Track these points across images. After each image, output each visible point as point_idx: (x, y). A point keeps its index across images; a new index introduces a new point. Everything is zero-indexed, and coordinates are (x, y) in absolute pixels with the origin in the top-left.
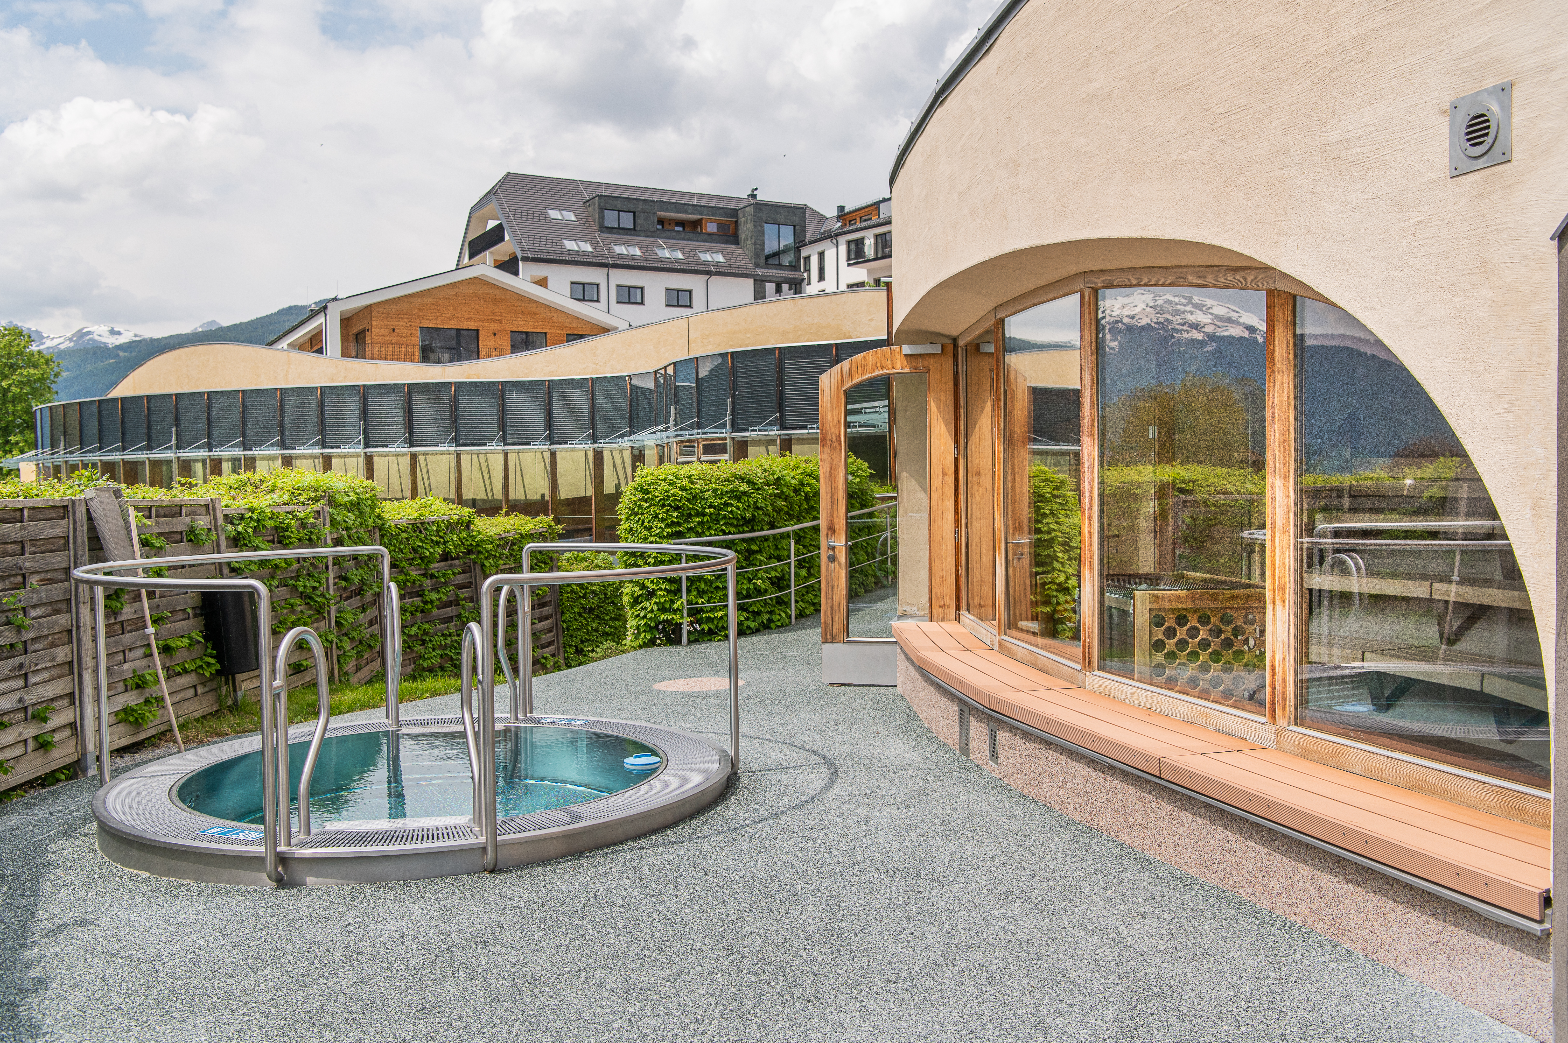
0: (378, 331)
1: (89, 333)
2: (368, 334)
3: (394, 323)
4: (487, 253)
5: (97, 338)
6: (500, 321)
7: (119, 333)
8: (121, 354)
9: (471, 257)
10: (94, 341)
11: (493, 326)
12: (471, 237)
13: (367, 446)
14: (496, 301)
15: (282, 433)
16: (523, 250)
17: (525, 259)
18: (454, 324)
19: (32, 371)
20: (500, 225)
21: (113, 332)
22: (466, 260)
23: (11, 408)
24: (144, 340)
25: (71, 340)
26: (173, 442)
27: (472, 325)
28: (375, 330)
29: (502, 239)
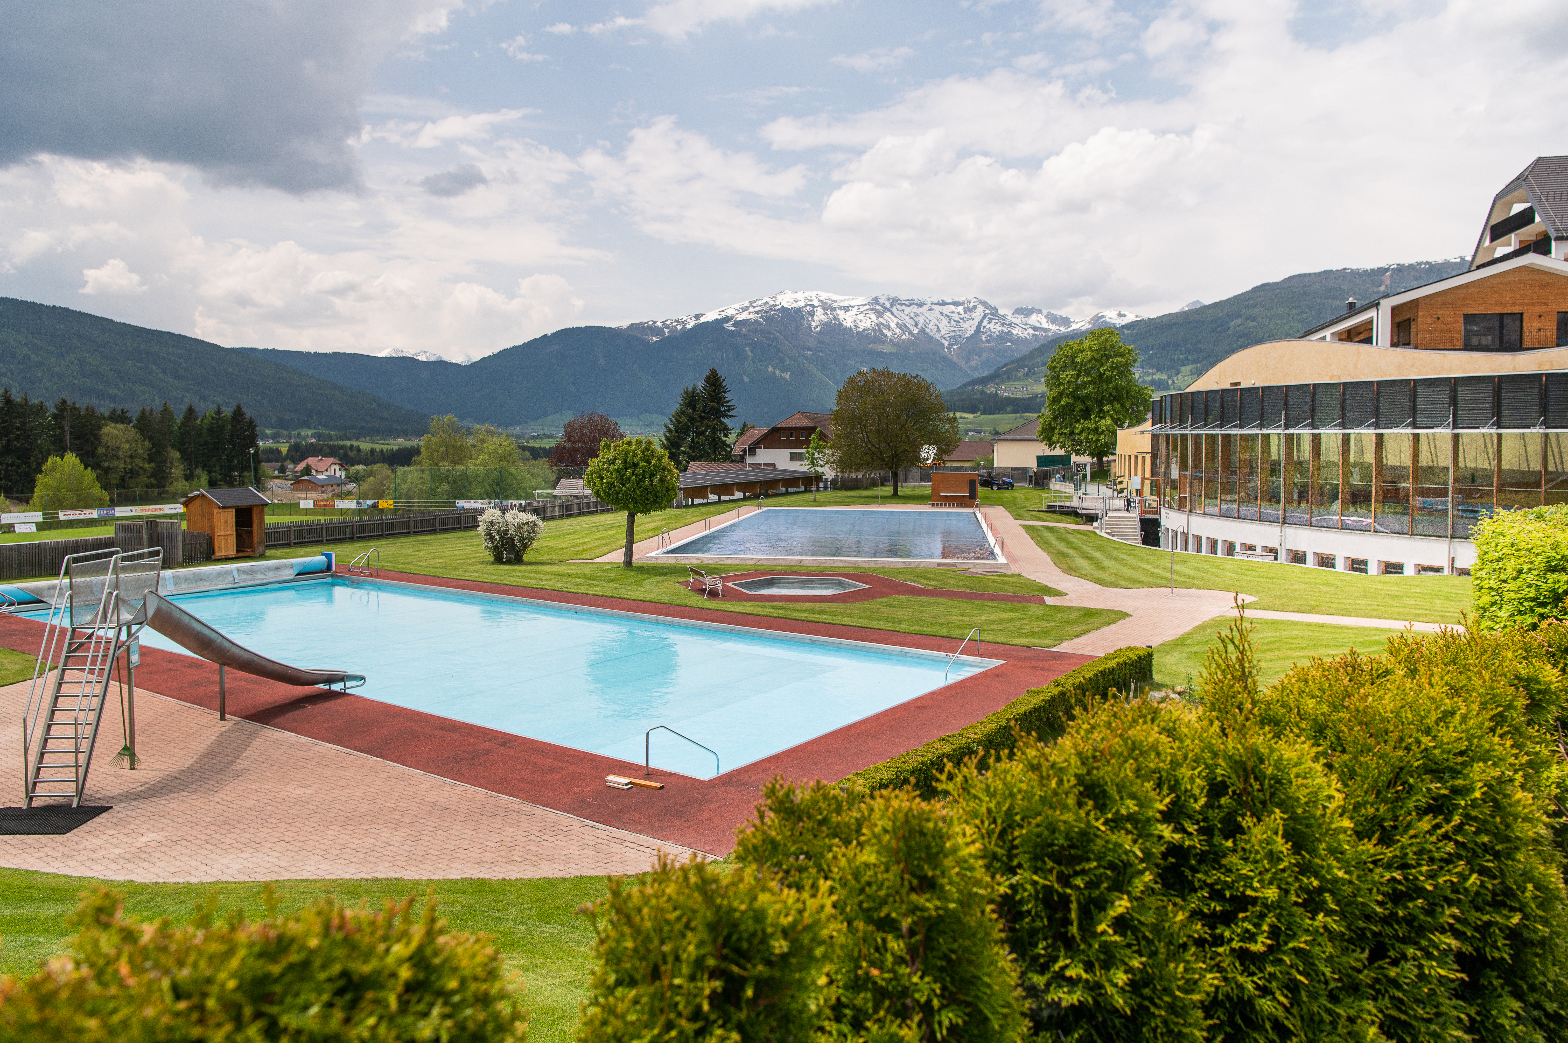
0: (1423, 319)
1: (1102, 317)
2: (1413, 323)
3: (1439, 313)
4: (1513, 235)
5: (1108, 320)
6: (1546, 304)
7: (1124, 315)
8: (1126, 332)
9: (1492, 240)
10: (1106, 323)
11: (1539, 309)
12: (1494, 221)
13: (1455, 427)
14: (1544, 285)
15: (1377, 416)
16: (1557, 230)
17: (1558, 239)
18: (1498, 310)
19: (1120, 359)
20: (1531, 208)
21: (1120, 315)
22: (1487, 243)
23: (1105, 386)
24: (1143, 320)
25: (1089, 323)
26: (1282, 422)
27: (1516, 309)
28: (1420, 320)
29: (1532, 220)
